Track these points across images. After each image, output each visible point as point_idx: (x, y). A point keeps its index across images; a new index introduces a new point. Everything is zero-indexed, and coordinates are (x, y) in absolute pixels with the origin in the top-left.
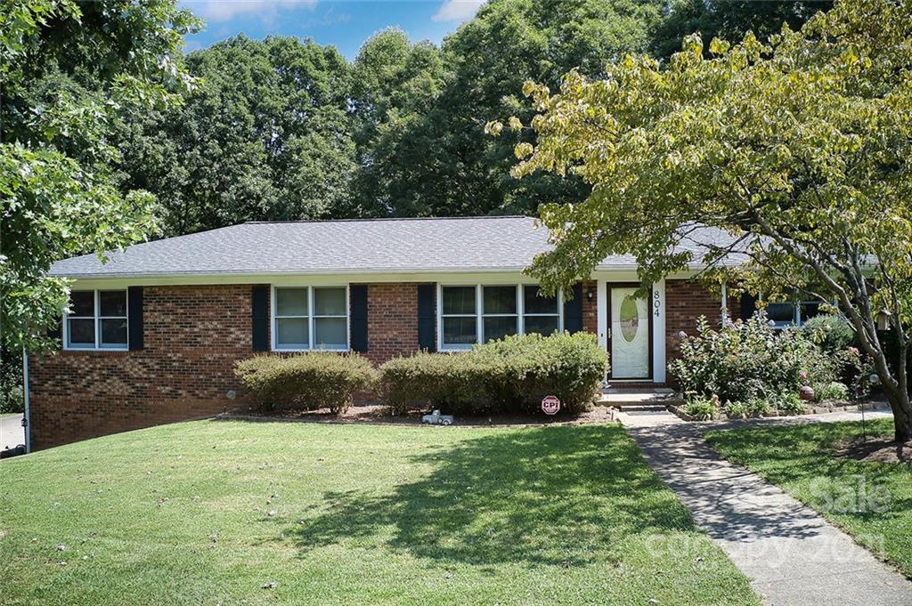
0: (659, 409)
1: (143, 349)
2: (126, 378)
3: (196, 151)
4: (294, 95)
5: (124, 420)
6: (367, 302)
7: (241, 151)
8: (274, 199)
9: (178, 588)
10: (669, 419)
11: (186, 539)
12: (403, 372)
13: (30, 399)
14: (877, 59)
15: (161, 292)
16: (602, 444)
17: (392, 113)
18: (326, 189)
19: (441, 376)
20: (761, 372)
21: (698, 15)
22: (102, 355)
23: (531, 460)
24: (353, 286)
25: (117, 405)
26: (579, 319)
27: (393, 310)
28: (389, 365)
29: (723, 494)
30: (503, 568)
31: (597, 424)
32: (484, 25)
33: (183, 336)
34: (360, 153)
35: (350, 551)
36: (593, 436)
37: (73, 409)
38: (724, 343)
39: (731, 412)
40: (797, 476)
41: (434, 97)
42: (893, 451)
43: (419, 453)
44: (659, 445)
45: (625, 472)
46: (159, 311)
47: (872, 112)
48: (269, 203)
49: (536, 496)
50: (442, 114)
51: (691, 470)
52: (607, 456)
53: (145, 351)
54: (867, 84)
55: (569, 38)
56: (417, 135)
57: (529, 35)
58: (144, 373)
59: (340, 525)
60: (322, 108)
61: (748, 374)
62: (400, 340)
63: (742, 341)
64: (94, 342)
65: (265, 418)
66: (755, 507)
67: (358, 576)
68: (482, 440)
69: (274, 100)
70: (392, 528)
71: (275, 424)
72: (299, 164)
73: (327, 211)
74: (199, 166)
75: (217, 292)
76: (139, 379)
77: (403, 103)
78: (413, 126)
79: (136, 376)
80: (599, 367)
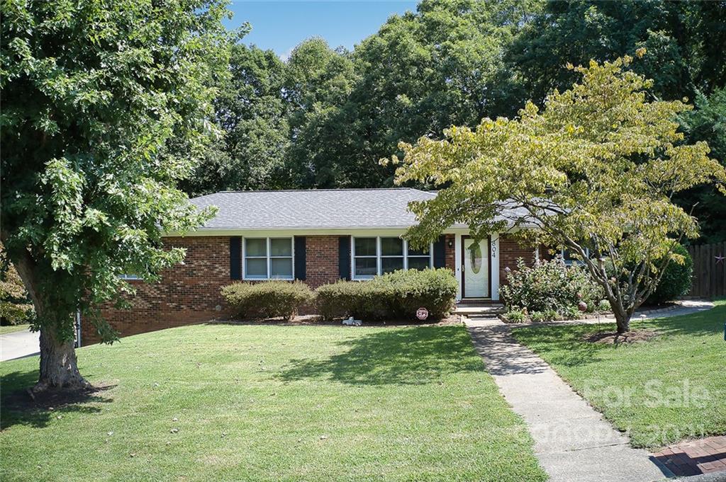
0: (492, 317)
2: (146, 298)
4: (243, 88)
5: (144, 325)
6: (305, 248)
8: (229, 167)
10: (496, 322)
12: (330, 293)
15: (170, 241)
16: (450, 335)
17: (317, 106)
18: (267, 159)
19: (354, 296)
20: (555, 293)
22: (130, 282)
23: (407, 344)
24: (297, 238)
25: (140, 315)
26: (443, 259)
27: (323, 253)
28: (320, 289)
29: (507, 358)
30: (386, 386)
31: (450, 325)
32: (384, 42)
33: (184, 270)
35: (310, 383)
36: (446, 331)
39: (534, 318)
40: (551, 350)
41: (347, 93)
43: (342, 341)
44: (483, 336)
48: (226, 169)
49: (407, 360)
50: (353, 106)
51: (496, 348)
52: (451, 342)
55: (445, 54)
56: (336, 122)
57: (417, 50)
58: (158, 294)
59: (302, 373)
60: (264, 97)
61: (547, 295)
62: (327, 272)
66: (520, 363)
68: (379, 334)
72: (247, 140)
73: (269, 176)
76: (155, 298)
77: (325, 98)
78: (332, 115)
79: (152, 296)
80: (453, 290)
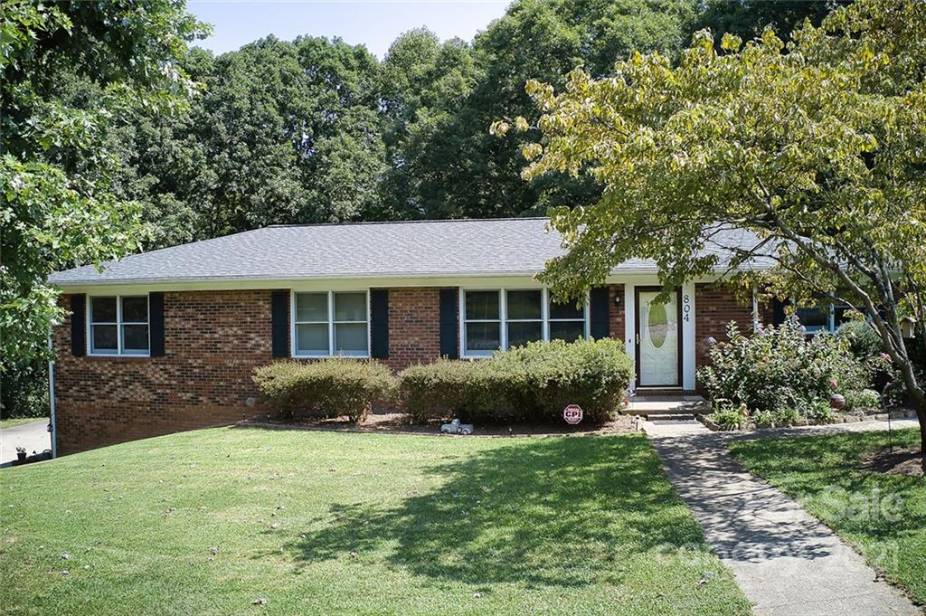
0: (687, 418)
1: (164, 354)
2: (148, 385)
3: (225, 155)
4: (323, 96)
5: (147, 426)
6: (387, 307)
7: (270, 153)
8: (304, 202)
9: (170, 601)
10: (695, 429)
11: (187, 550)
12: (421, 380)
13: (55, 404)
14: (899, 56)
15: (182, 298)
16: (622, 455)
17: (422, 113)
18: (356, 191)
19: (460, 384)
20: (791, 380)
21: (732, 11)
22: (125, 361)
23: (547, 473)
24: (375, 292)
25: (140, 411)
26: (606, 325)
27: (415, 315)
29: (739, 510)
30: (500, 589)
31: (620, 434)
32: (515, 22)
33: (203, 342)
34: (390, 153)
35: (347, 567)
36: (615, 447)
37: (97, 415)
38: (755, 350)
39: (759, 421)
40: (817, 491)
41: (464, 95)
42: (918, 463)
43: (433, 465)
44: (681, 457)
45: (641, 485)
46: (180, 317)
47: (890, 111)
48: (298, 205)
49: (546, 511)
50: (473, 113)
51: (709, 483)
52: (626, 469)
53: (166, 357)
54: (889, 82)
55: (601, 34)
56: (448, 135)
57: (562, 32)
58: (166, 379)
59: (341, 539)
60: (352, 108)
61: (778, 382)
62: (421, 346)
63: (774, 347)
64: (117, 348)
65: (284, 426)
66: (769, 524)
67: (350, 595)
68: (500, 450)
69: (304, 101)
70: (394, 543)
71: (293, 432)
72: (328, 165)
73: (357, 213)
74: (228, 169)
75: (236, 298)
76: (161, 385)
77: (433, 102)
78: (443, 125)
79: (157, 382)
80: (624, 375)
